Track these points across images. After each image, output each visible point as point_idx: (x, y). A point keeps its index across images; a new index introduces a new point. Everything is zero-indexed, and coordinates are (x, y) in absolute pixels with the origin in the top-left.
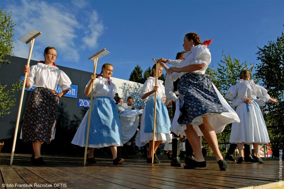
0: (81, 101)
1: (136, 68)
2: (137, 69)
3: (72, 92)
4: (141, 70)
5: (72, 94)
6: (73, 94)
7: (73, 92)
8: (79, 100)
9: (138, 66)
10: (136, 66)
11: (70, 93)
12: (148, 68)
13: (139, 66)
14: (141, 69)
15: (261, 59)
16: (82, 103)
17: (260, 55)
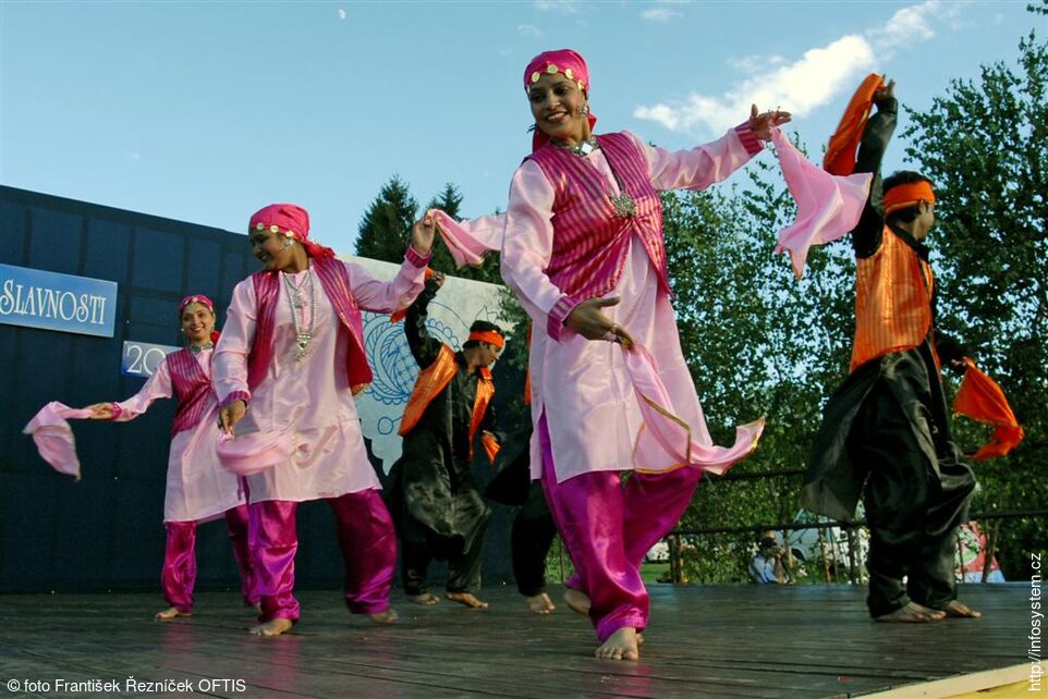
0: (135, 352)
1: (388, 194)
2: (394, 195)
3: (91, 309)
4: (411, 200)
5: (93, 321)
6: (98, 319)
7: (98, 310)
8: (121, 349)
9: (395, 185)
10: (389, 185)
11: (82, 317)
12: (445, 190)
13: (400, 185)
14: (409, 197)
15: (919, 156)
16: (141, 361)
17: (916, 142)
